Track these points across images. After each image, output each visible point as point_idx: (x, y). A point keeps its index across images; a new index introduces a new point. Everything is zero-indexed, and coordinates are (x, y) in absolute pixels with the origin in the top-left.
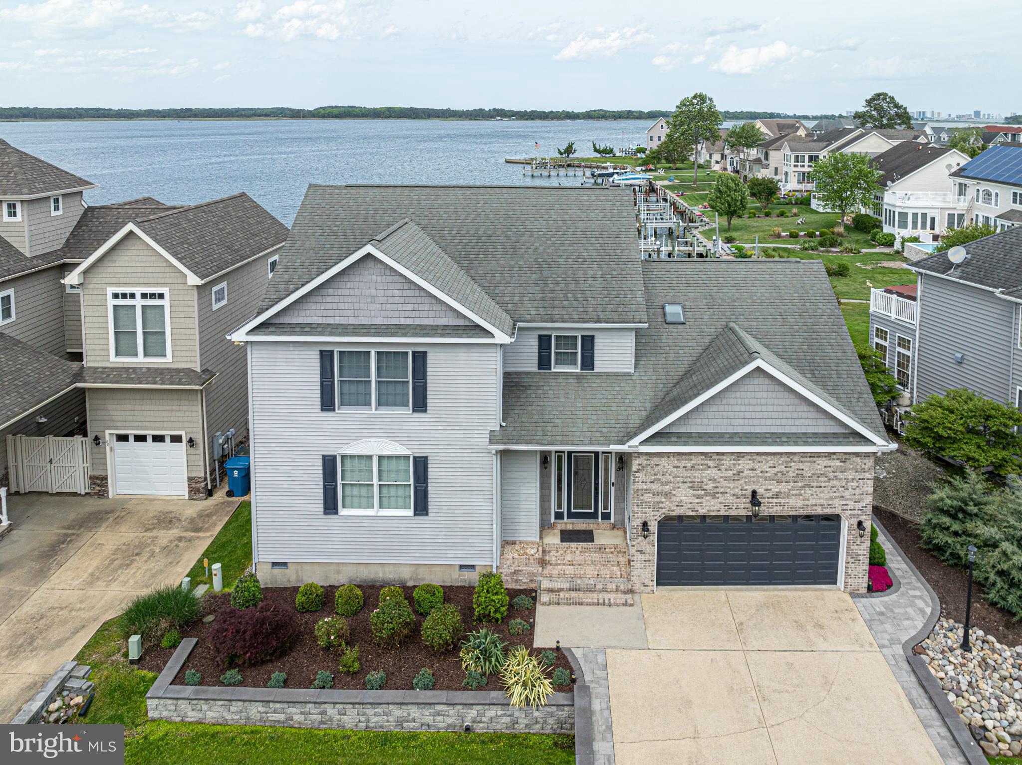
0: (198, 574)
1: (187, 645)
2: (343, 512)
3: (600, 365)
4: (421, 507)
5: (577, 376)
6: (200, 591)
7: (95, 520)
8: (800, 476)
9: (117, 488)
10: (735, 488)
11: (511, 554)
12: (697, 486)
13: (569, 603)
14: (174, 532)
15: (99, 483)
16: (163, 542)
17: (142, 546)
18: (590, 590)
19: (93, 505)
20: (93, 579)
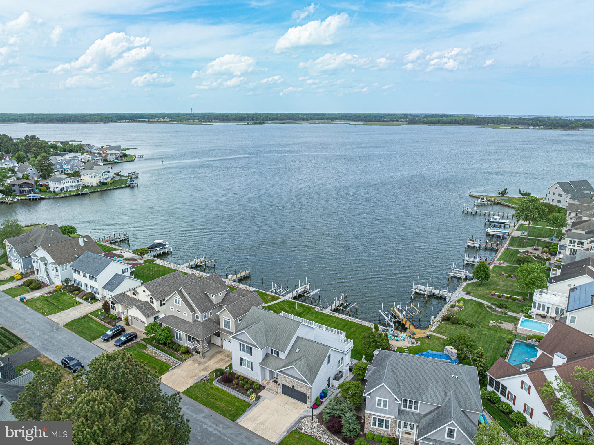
0: (226, 368)
1: (221, 377)
2: (243, 366)
3: (280, 357)
4: (252, 369)
5: (276, 357)
6: (226, 370)
7: (219, 352)
8: (300, 386)
9: (225, 347)
10: (291, 383)
11: (264, 381)
12: (286, 381)
13: (268, 391)
14: (228, 359)
15: (222, 346)
16: (226, 360)
17: (223, 359)
18: (272, 390)
19: (220, 349)
20: (215, 363)
